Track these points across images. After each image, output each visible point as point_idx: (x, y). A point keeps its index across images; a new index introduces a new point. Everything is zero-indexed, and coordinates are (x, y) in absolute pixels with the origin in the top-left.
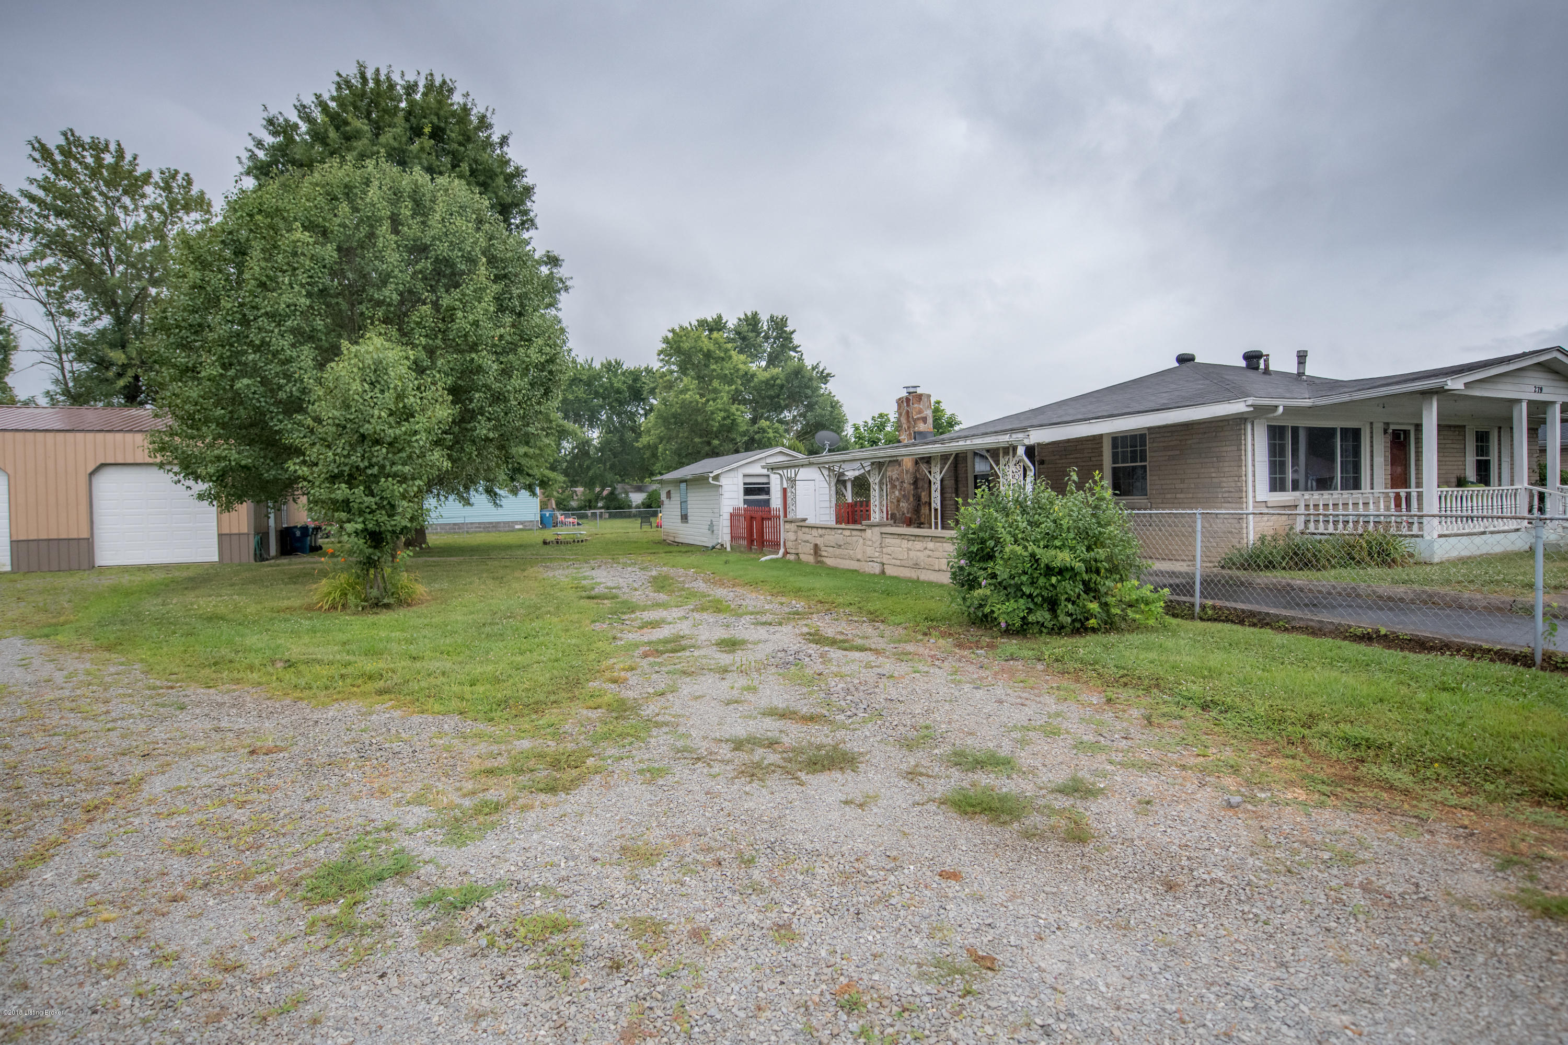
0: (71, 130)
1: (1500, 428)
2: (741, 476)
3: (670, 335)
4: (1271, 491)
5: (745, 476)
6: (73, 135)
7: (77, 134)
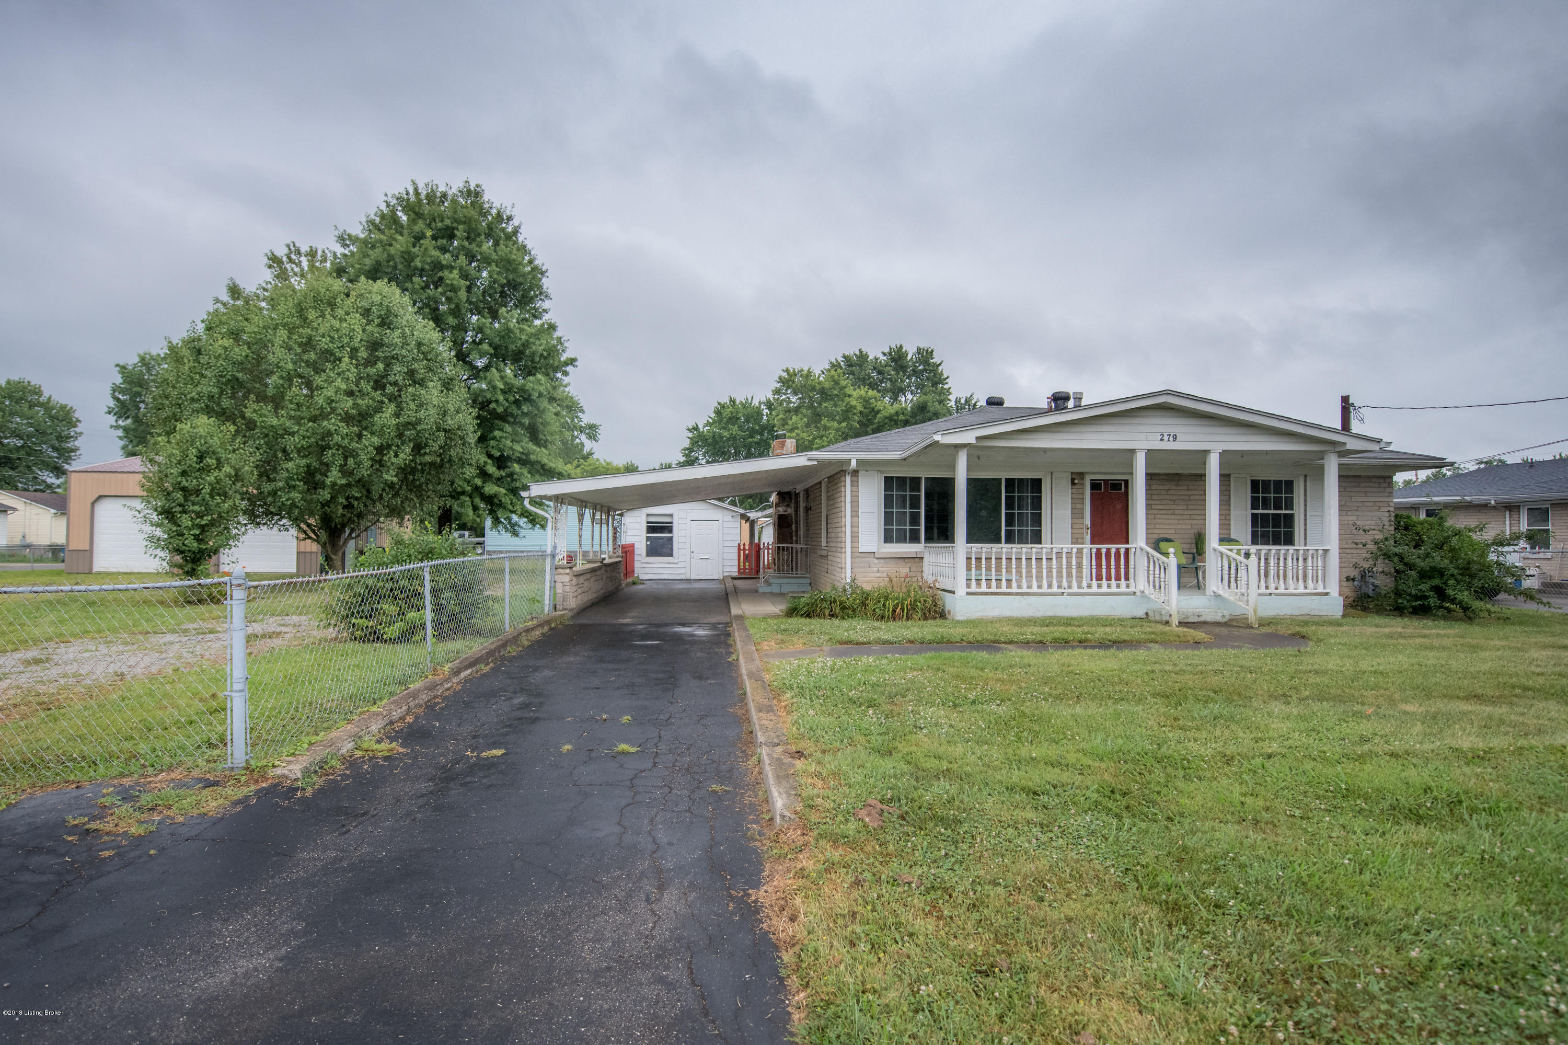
0: (294, 243)
1: (1306, 476)
2: (644, 516)
3: (785, 375)
4: (885, 542)
5: (648, 515)
6: (294, 246)
7: (297, 245)
